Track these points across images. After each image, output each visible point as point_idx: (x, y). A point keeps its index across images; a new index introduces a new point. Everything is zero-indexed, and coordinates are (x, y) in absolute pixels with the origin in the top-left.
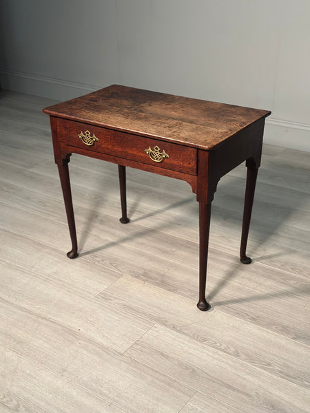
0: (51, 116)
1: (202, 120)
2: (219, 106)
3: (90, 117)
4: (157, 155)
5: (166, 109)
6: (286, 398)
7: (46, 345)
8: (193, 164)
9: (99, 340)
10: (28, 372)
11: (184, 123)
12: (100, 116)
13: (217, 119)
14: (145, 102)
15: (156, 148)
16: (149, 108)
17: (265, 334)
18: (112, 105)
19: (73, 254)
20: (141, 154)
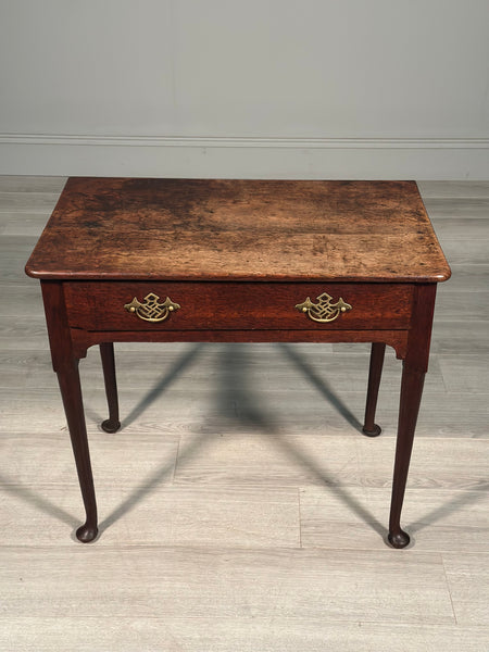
0: (48, 281)
1: (345, 223)
4: (325, 310)
5: (247, 212)
7: (179, 585)
8: (405, 311)
10: (196, 636)
11: (330, 237)
14: (190, 206)
15: (325, 298)
16: (217, 218)
17: (439, 445)
18: (143, 226)
19: (88, 531)
20: (286, 315)
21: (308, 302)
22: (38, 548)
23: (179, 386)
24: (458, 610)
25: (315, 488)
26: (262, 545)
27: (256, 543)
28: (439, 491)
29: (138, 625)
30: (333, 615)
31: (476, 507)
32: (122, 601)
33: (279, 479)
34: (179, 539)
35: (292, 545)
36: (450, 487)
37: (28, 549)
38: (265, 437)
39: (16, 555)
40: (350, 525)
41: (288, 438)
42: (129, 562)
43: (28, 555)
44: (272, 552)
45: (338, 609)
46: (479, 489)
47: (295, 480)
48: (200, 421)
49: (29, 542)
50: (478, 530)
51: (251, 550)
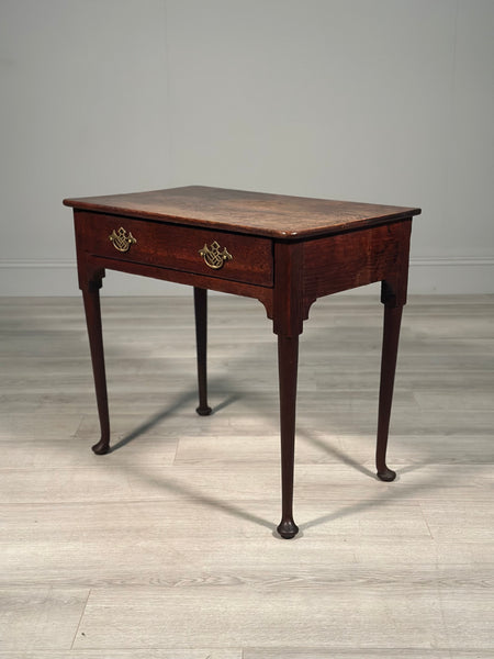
0: (75, 211)
4: (216, 257)
8: (267, 267)
15: (215, 246)
20: (193, 259)
21: (206, 249)
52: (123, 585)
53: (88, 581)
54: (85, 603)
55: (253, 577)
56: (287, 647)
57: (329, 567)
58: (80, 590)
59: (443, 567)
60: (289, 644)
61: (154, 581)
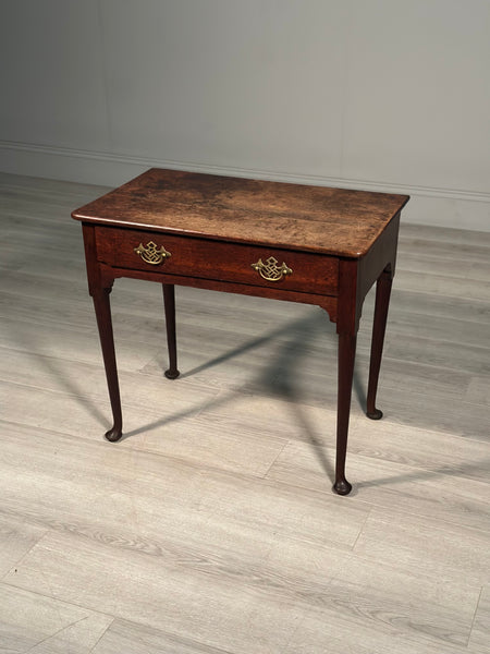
0: (86, 223)
1: (322, 214)
2: (331, 193)
3: (153, 220)
4: (273, 271)
5: (257, 201)
6: (480, 498)
7: (158, 480)
8: (333, 280)
9: (225, 467)
10: (151, 512)
11: (299, 221)
12: (168, 218)
13: (343, 213)
14: (219, 193)
15: (272, 261)
16: (231, 202)
17: (427, 435)
18: (173, 200)
19: (115, 434)
20: (244, 271)
21: (260, 263)
22: (78, 438)
23: (240, 359)
24: (360, 542)
25: (302, 443)
26: (235, 470)
27: (231, 468)
28: (404, 466)
29: (115, 496)
30: (260, 523)
31: (427, 482)
32: (114, 480)
33: (277, 432)
34: (178, 453)
35: (258, 475)
36: (415, 465)
37: (70, 437)
38: (287, 404)
39: (61, 439)
40: (312, 472)
41: (303, 407)
42: (132, 459)
43: (69, 441)
44: (240, 476)
45: (265, 521)
46: (439, 471)
47: (290, 436)
48: (242, 384)
49: (74, 434)
50: (416, 498)
51: (225, 472)
52: (74, 533)
53: (53, 522)
54: (36, 542)
55: (173, 552)
56: (149, 627)
57: (240, 558)
58: (40, 529)
59: (335, 583)
60: (153, 624)
61: (98, 536)
